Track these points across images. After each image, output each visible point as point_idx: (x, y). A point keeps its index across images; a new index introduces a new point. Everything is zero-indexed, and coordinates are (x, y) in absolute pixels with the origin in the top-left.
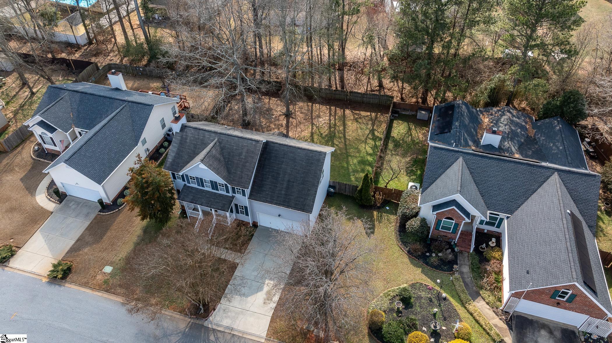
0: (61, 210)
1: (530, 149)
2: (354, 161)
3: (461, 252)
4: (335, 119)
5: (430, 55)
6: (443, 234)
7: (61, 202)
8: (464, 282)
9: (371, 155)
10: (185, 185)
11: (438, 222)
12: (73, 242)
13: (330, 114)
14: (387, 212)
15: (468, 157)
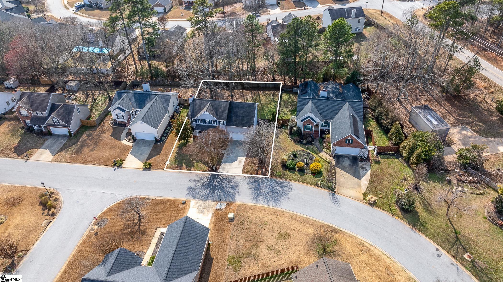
0: (136, 145)
1: (340, 96)
2: (266, 112)
3: (315, 138)
4: (255, 96)
5: (295, 62)
6: (307, 132)
7: (135, 142)
8: (317, 148)
9: (274, 108)
10: (197, 124)
11: (304, 127)
12: (147, 156)
13: (252, 94)
14: (284, 129)
15: (313, 100)
